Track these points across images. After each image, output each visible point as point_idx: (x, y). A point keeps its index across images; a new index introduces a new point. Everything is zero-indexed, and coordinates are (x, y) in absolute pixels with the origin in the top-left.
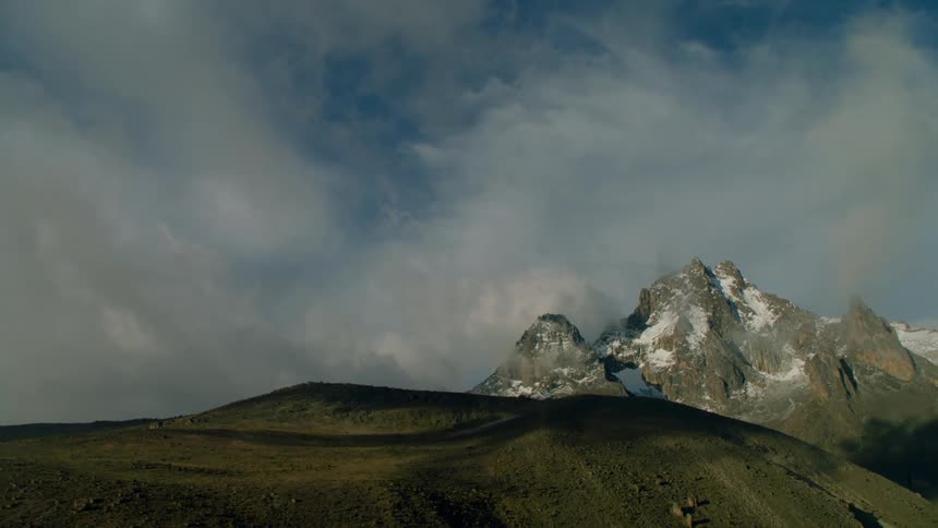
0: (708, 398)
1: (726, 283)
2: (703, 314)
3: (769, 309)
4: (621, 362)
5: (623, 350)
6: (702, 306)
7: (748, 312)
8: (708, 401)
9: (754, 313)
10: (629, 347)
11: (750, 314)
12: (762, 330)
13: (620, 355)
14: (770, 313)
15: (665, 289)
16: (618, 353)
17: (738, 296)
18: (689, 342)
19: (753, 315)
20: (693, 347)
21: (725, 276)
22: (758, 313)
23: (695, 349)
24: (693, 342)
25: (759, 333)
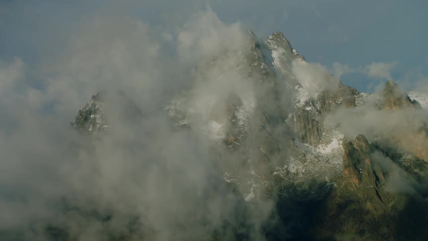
7: (295, 84)
8: (252, 176)
11: (297, 87)
12: (307, 103)
17: (286, 68)
18: (239, 117)
19: (299, 88)
20: (241, 123)
21: (276, 47)
22: (303, 85)
23: (243, 125)
24: (241, 117)
25: (304, 106)
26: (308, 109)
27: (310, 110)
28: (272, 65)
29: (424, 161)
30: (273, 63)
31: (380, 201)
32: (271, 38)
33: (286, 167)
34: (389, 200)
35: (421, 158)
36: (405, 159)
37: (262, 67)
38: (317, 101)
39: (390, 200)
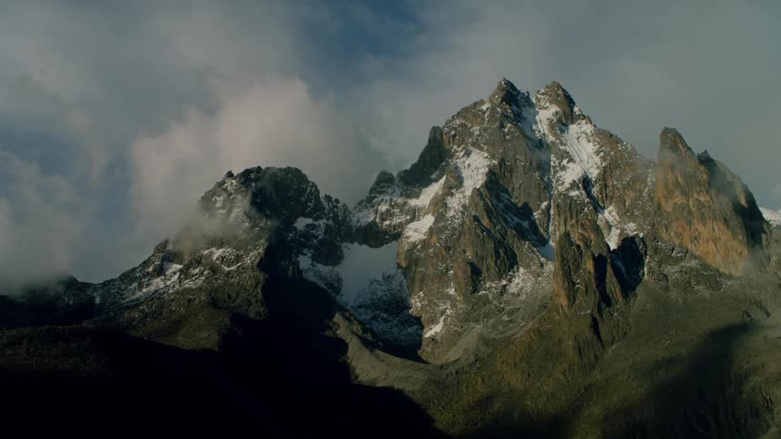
0: (452, 292)
1: (545, 115)
2: (486, 162)
3: (597, 153)
4: (386, 232)
5: (392, 215)
6: (488, 151)
7: (562, 158)
8: (450, 297)
9: (571, 160)
10: (402, 211)
11: (565, 162)
12: (574, 185)
13: (387, 222)
14: (597, 159)
15: (463, 125)
16: (383, 220)
17: (555, 135)
18: (449, 205)
19: (568, 162)
20: (451, 213)
21: (548, 104)
22: (577, 159)
23: (454, 216)
24: (455, 205)
25: (568, 190)
26: (574, 193)
27: (577, 196)
28: (533, 131)
29: (718, 270)
30: (534, 127)
31: (595, 338)
32: (543, 91)
33: (504, 282)
34: (614, 338)
35: (714, 265)
36: (684, 266)
37: (506, 130)
38: (596, 182)
39: (617, 338)
